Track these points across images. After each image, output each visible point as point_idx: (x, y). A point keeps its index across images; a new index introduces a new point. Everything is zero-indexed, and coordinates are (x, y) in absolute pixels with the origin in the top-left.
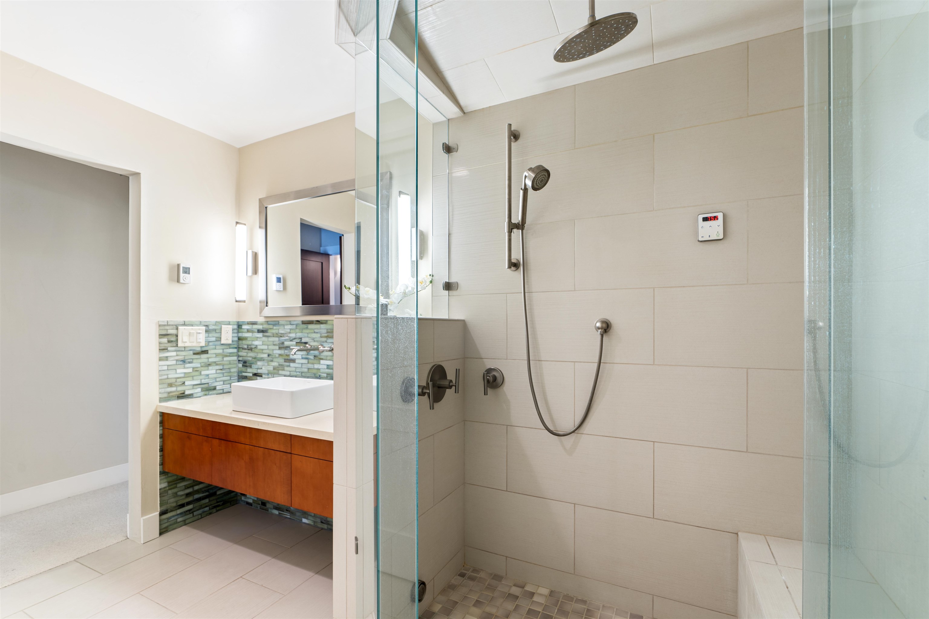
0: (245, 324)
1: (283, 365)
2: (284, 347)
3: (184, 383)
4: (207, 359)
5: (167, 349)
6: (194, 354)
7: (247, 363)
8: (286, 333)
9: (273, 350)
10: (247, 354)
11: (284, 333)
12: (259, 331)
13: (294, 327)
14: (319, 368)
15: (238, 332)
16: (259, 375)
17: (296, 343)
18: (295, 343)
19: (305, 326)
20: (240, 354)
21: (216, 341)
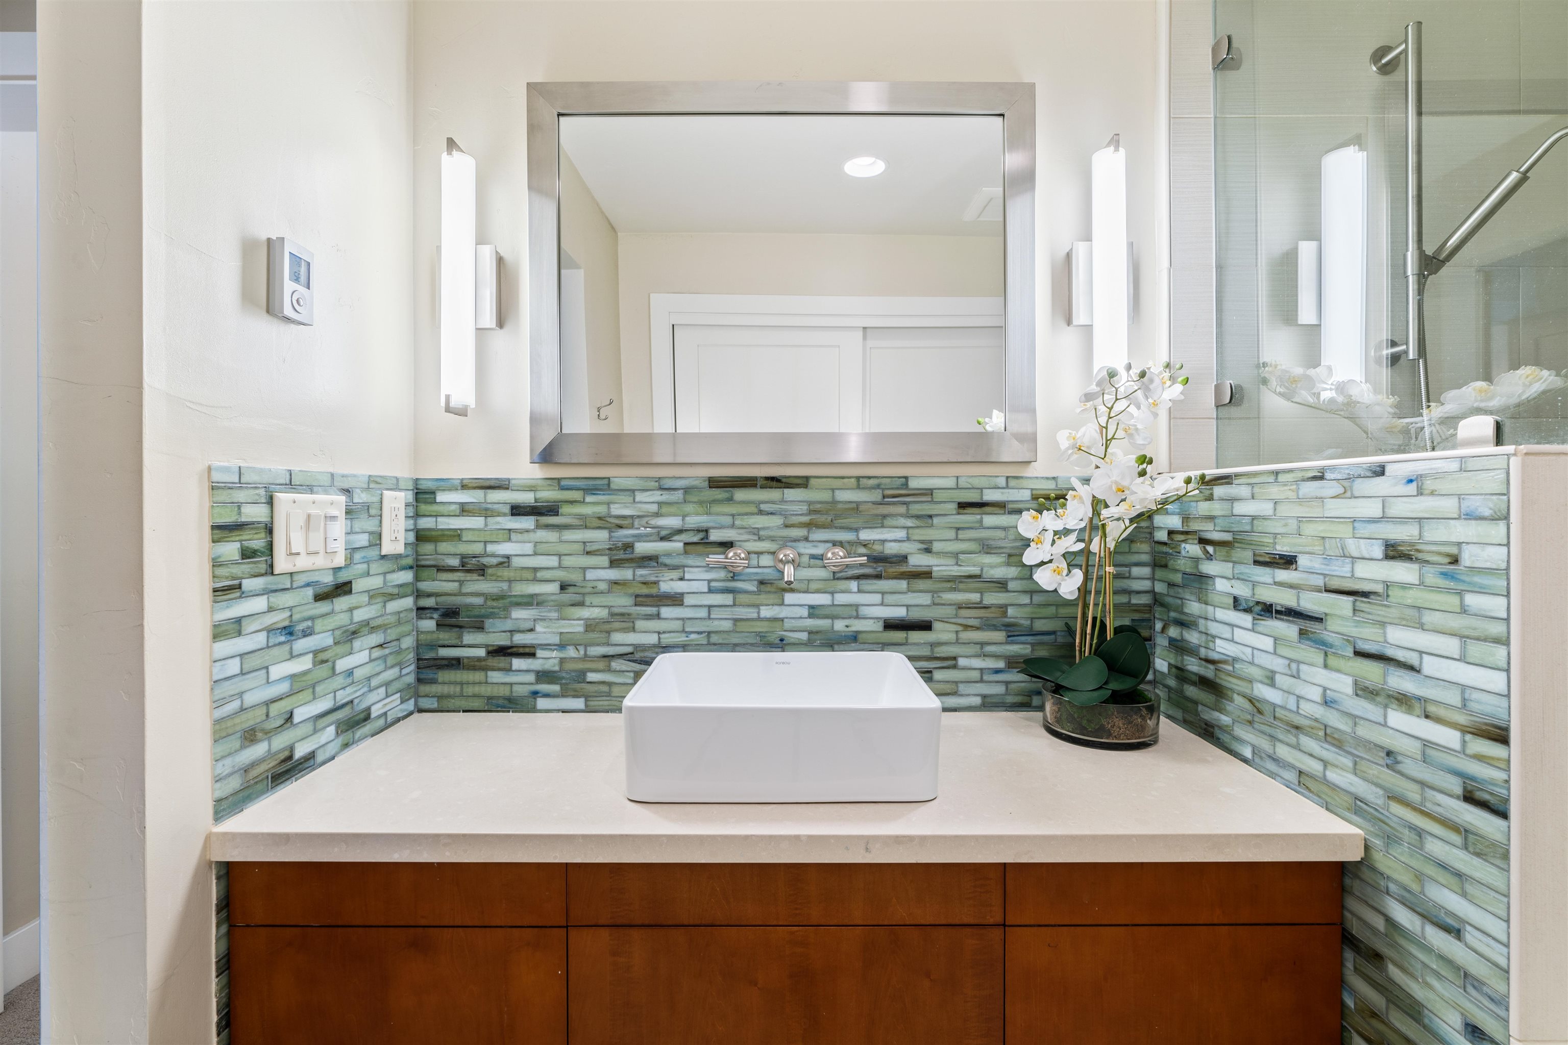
0: (452, 489)
1: (629, 615)
2: (631, 560)
3: (290, 717)
4: (348, 614)
5: (240, 587)
6: (319, 598)
7: (462, 614)
8: (639, 517)
9: (584, 569)
10: (461, 585)
11: (632, 517)
12: (517, 510)
13: (678, 496)
14: (781, 616)
15: (417, 515)
16: (521, 650)
17: (685, 544)
18: (680, 545)
19: (719, 494)
20: (425, 586)
21: (371, 545)
